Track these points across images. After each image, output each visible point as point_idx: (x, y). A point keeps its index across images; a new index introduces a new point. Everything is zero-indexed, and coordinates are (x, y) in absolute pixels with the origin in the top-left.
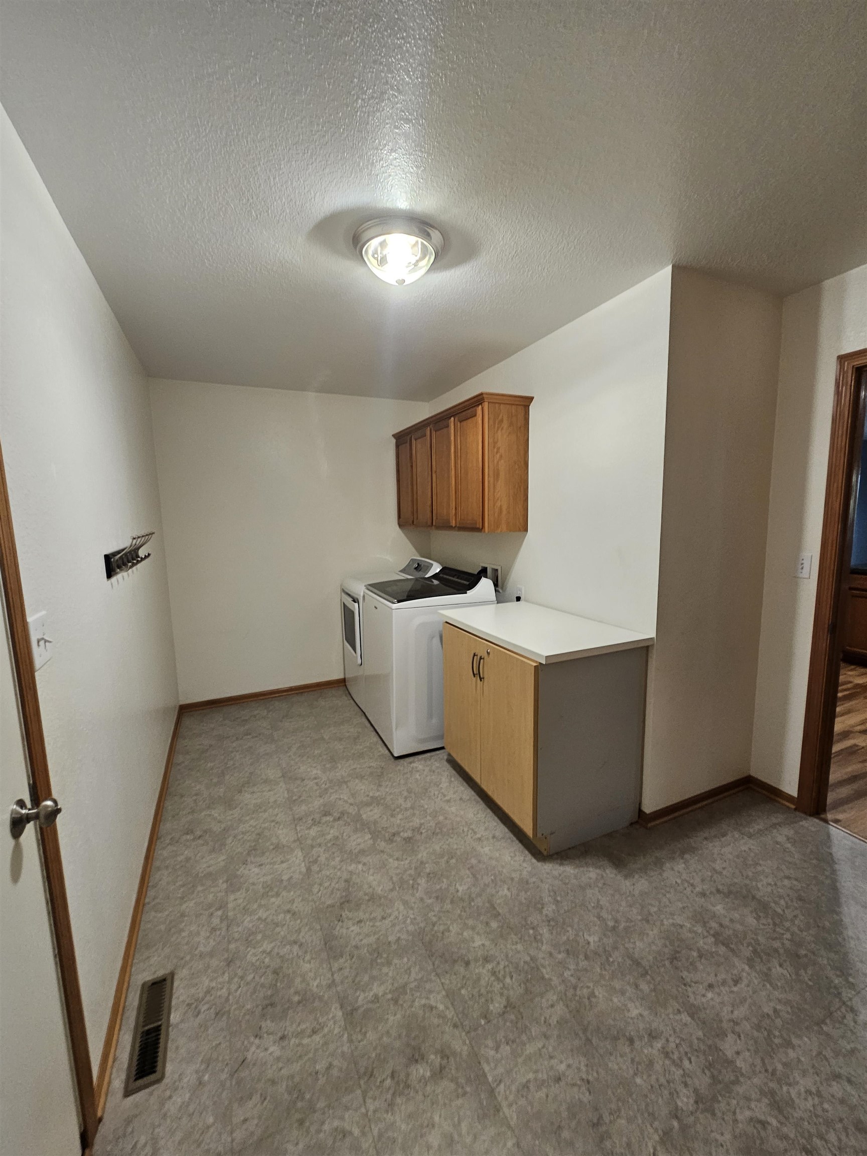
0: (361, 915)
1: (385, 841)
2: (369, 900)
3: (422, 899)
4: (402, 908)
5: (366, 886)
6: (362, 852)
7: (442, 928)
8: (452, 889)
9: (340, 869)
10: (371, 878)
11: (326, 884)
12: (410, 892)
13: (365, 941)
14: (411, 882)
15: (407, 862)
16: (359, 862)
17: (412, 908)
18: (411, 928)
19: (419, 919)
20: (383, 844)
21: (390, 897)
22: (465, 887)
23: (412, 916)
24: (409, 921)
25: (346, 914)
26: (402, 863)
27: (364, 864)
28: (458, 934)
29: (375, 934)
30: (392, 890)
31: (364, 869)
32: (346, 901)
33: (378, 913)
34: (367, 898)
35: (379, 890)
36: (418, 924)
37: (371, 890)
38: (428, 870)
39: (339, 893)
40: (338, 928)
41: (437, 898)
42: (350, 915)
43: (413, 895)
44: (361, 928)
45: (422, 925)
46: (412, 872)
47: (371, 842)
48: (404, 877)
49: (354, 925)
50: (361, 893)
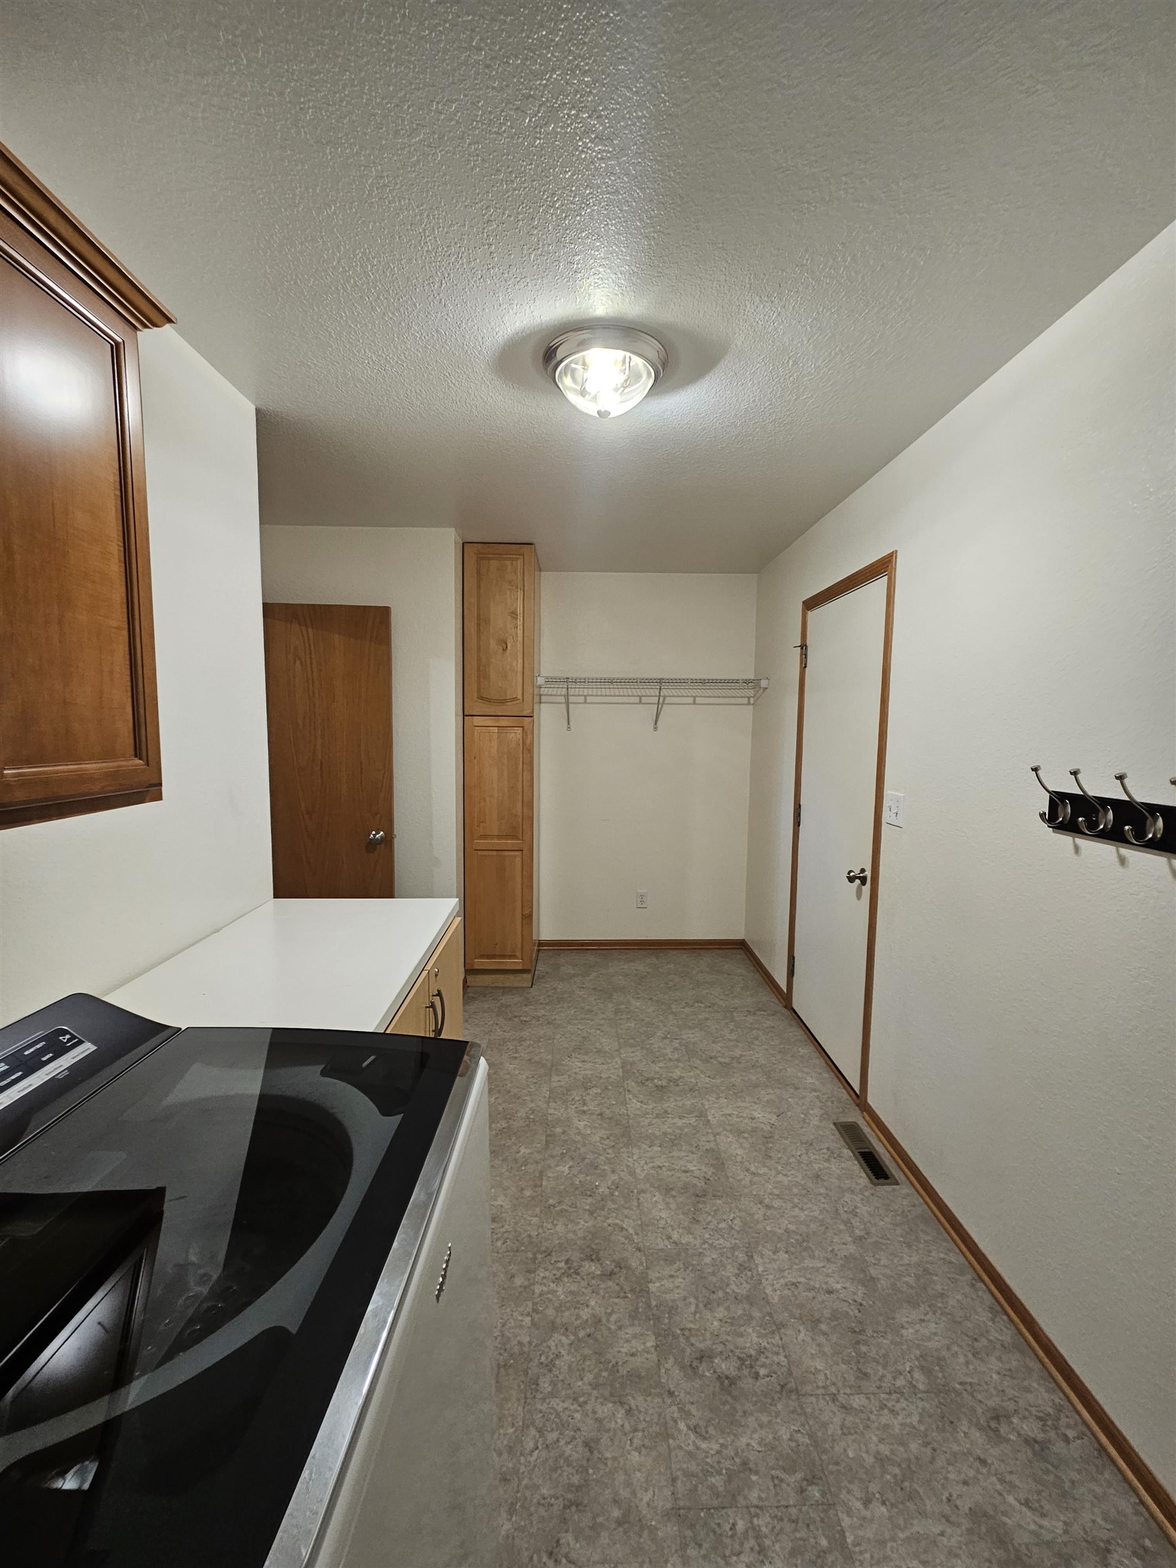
0: (684, 1177)
1: (628, 1268)
2: (672, 1189)
3: (613, 1172)
4: (638, 1171)
5: (673, 1206)
6: (669, 1260)
7: (607, 1142)
8: (575, 1171)
9: (705, 1242)
10: (663, 1215)
11: (722, 1225)
12: (622, 1183)
13: (683, 1154)
14: (617, 1193)
15: (609, 1221)
16: (675, 1243)
17: (628, 1166)
18: (636, 1151)
19: (625, 1156)
20: (634, 1263)
21: (648, 1185)
22: (560, 1168)
23: (630, 1160)
24: (635, 1158)
25: (701, 1184)
26: (617, 1221)
27: (669, 1238)
28: (594, 1134)
29: (673, 1157)
30: (643, 1191)
31: (670, 1229)
32: (700, 1196)
33: (665, 1173)
34: (673, 1193)
35: (658, 1197)
36: (628, 1152)
37: (668, 1200)
38: (590, 1200)
39: (708, 1209)
40: (710, 1173)
41: (596, 1168)
42: (695, 1181)
43: (621, 1179)
44: (685, 1166)
45: (624, 1150)
46: (610, 1205)
47: (653, 1275)
48: (622, 1202)
49: (692, 1171)
50: (680, 1200)
